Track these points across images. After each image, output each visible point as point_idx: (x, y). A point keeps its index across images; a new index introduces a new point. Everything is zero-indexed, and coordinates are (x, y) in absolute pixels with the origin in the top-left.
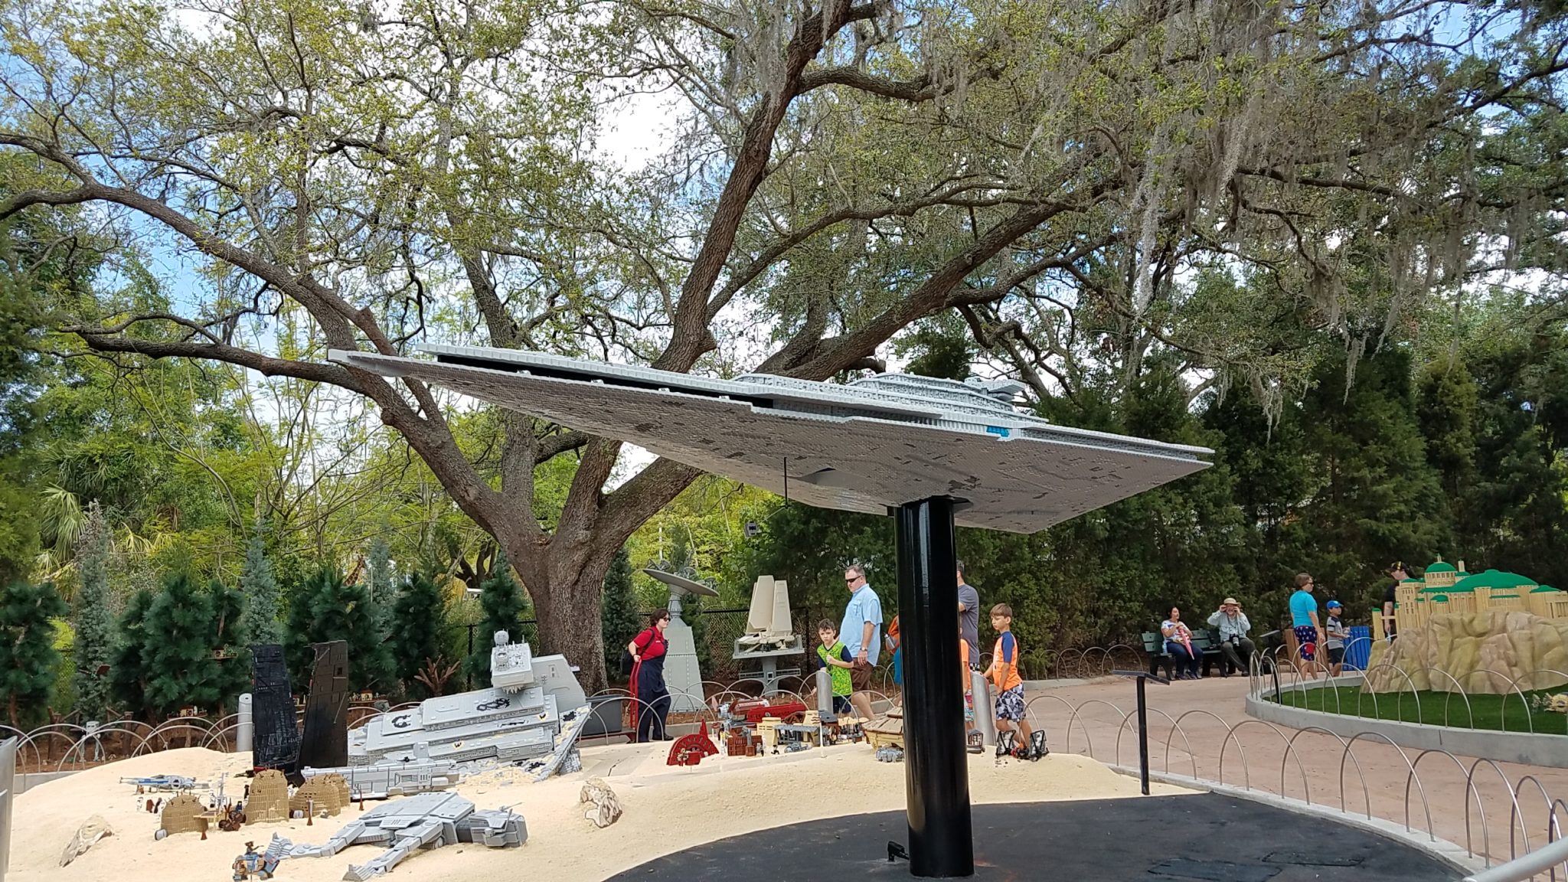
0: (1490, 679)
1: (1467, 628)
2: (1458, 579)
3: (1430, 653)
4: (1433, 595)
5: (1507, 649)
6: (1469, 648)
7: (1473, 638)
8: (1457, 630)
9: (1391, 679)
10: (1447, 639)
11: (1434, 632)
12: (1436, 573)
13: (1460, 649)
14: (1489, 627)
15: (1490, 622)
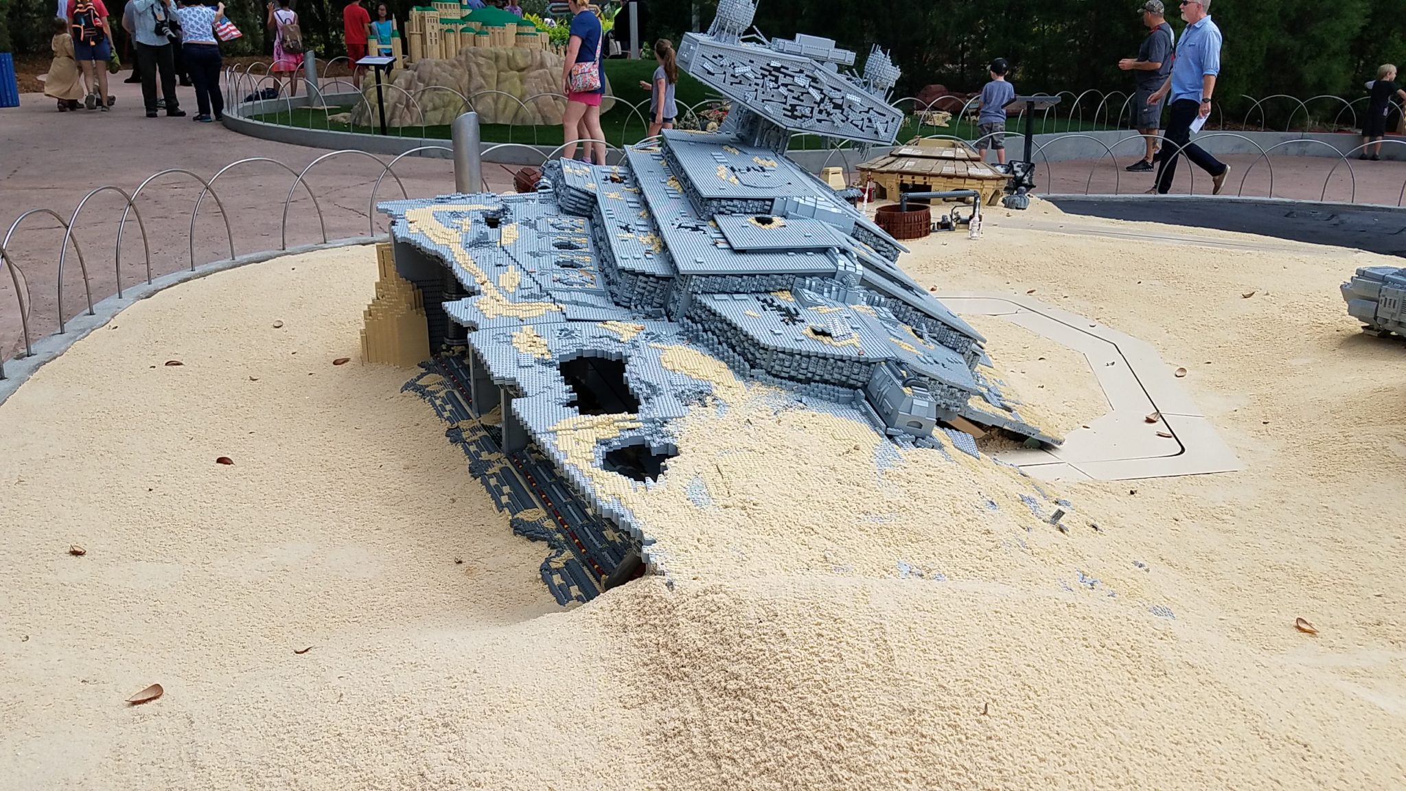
0: (539, 111)
1: (510, 63)
3: (472, 87)
4: (460, 27)
5: (549, 84)
6: (517, 81)
7: (518, 73)
9: (425, 111)
10: (494, 73)
11: (478, 65)
12: (448, 3)
13: (507, 83)
14: (529, 63)
15: (530, 57)
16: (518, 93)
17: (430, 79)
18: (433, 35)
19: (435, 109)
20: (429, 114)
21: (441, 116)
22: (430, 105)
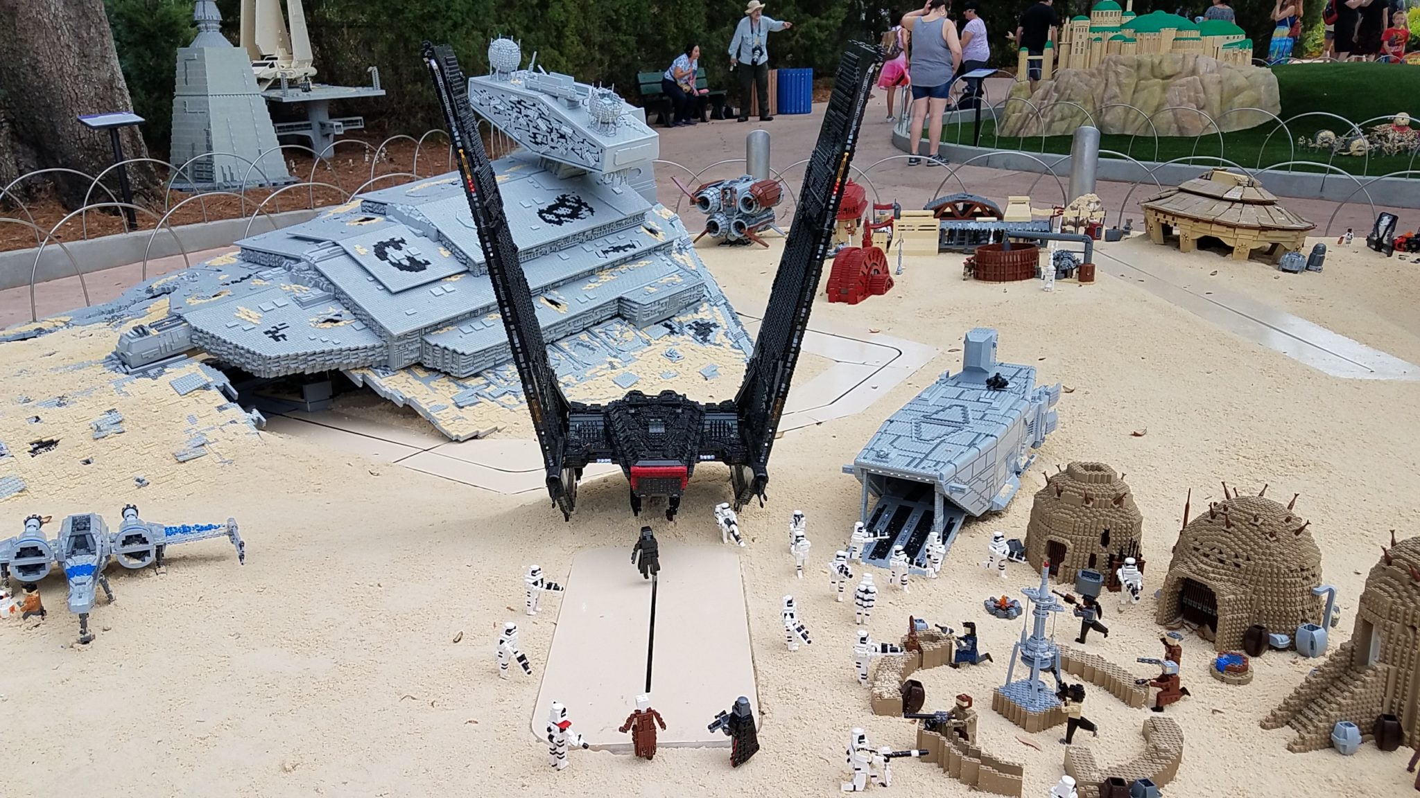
0: (1176, 121)
1: (1155, 71)
2: (1129, 18)
3: (1106, 96)
4: (1111, 35)
5: (1196, 92)
6: (1158, 90)
7: (1161, 81)
8: (1145, 72)
9: (1052, 121)
10: (1133, 81)
11: (1117, 73)
12: (1105, 11)
13: (1146, 91)
14: (1178, 70)
15: (1180, 64)
16: (1155, 102)
17: (1066, 89)
18: (1080, 44)
19: (1062, 119)
20: (1055, 124)
21: (1066, 126)
22: (1059, 116)
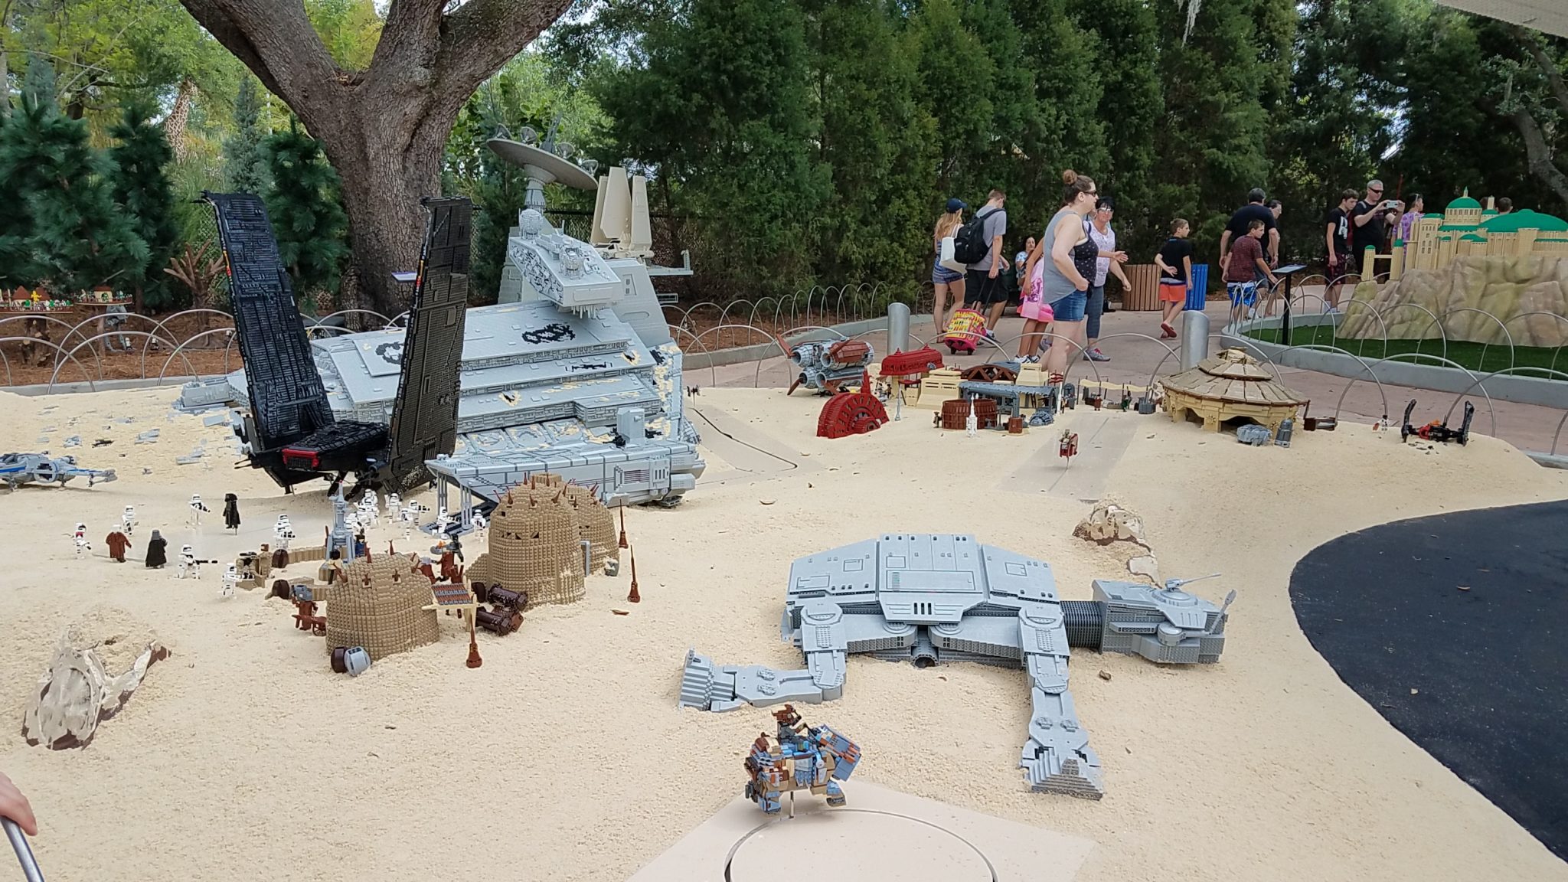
0: (1530, 330)
1: (1507, 274)
2: (1488, 217)
3: (1452, 299)
4: (1463, 234)
5: (1555, 298)
6: (1509, 295)
7: (1514, 285)
8: (1495, 274)
9: (1392, 324)
10: (1482, 284)
11: (1463, 275)
12: (1458, 209)
13: (1495, 296)
14: (1535, 273)
15: (1537, 267)
16: (1504, 308)
17: (1408, 290)
18: (1427, 243)
19: (1402, 322)
20: (1394, 327)
21: (1405, 329)
22: (1398, 318)
